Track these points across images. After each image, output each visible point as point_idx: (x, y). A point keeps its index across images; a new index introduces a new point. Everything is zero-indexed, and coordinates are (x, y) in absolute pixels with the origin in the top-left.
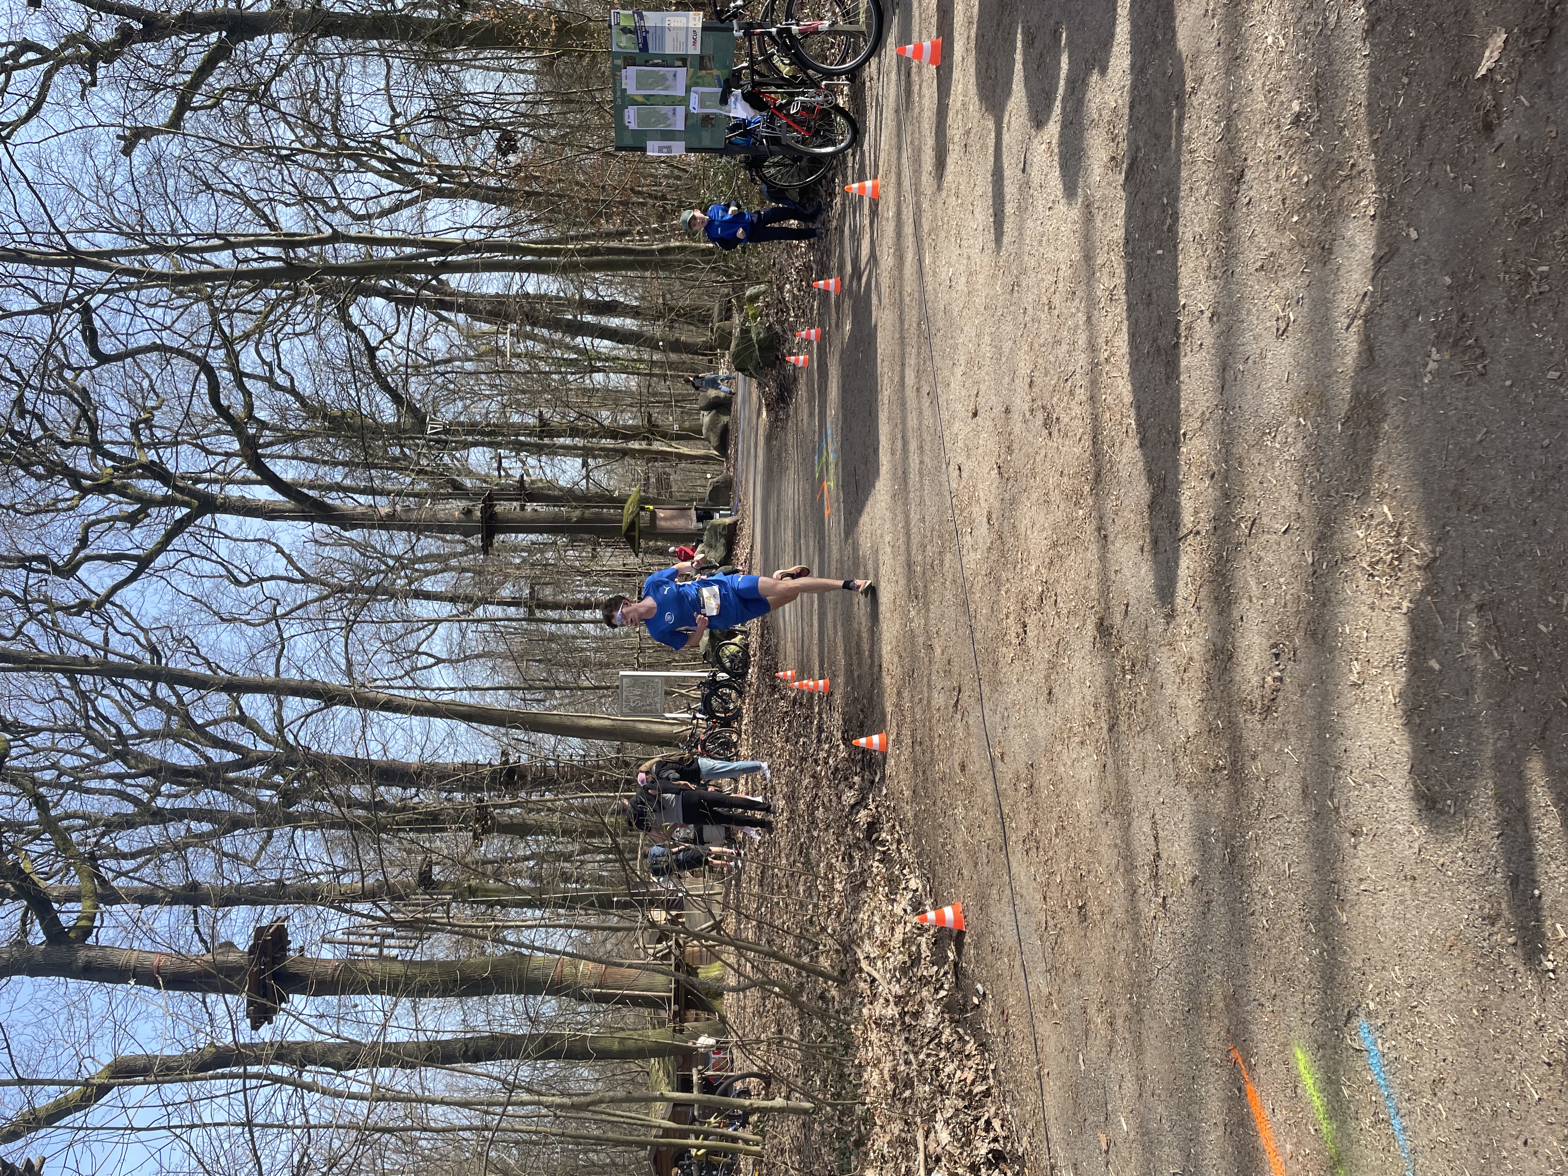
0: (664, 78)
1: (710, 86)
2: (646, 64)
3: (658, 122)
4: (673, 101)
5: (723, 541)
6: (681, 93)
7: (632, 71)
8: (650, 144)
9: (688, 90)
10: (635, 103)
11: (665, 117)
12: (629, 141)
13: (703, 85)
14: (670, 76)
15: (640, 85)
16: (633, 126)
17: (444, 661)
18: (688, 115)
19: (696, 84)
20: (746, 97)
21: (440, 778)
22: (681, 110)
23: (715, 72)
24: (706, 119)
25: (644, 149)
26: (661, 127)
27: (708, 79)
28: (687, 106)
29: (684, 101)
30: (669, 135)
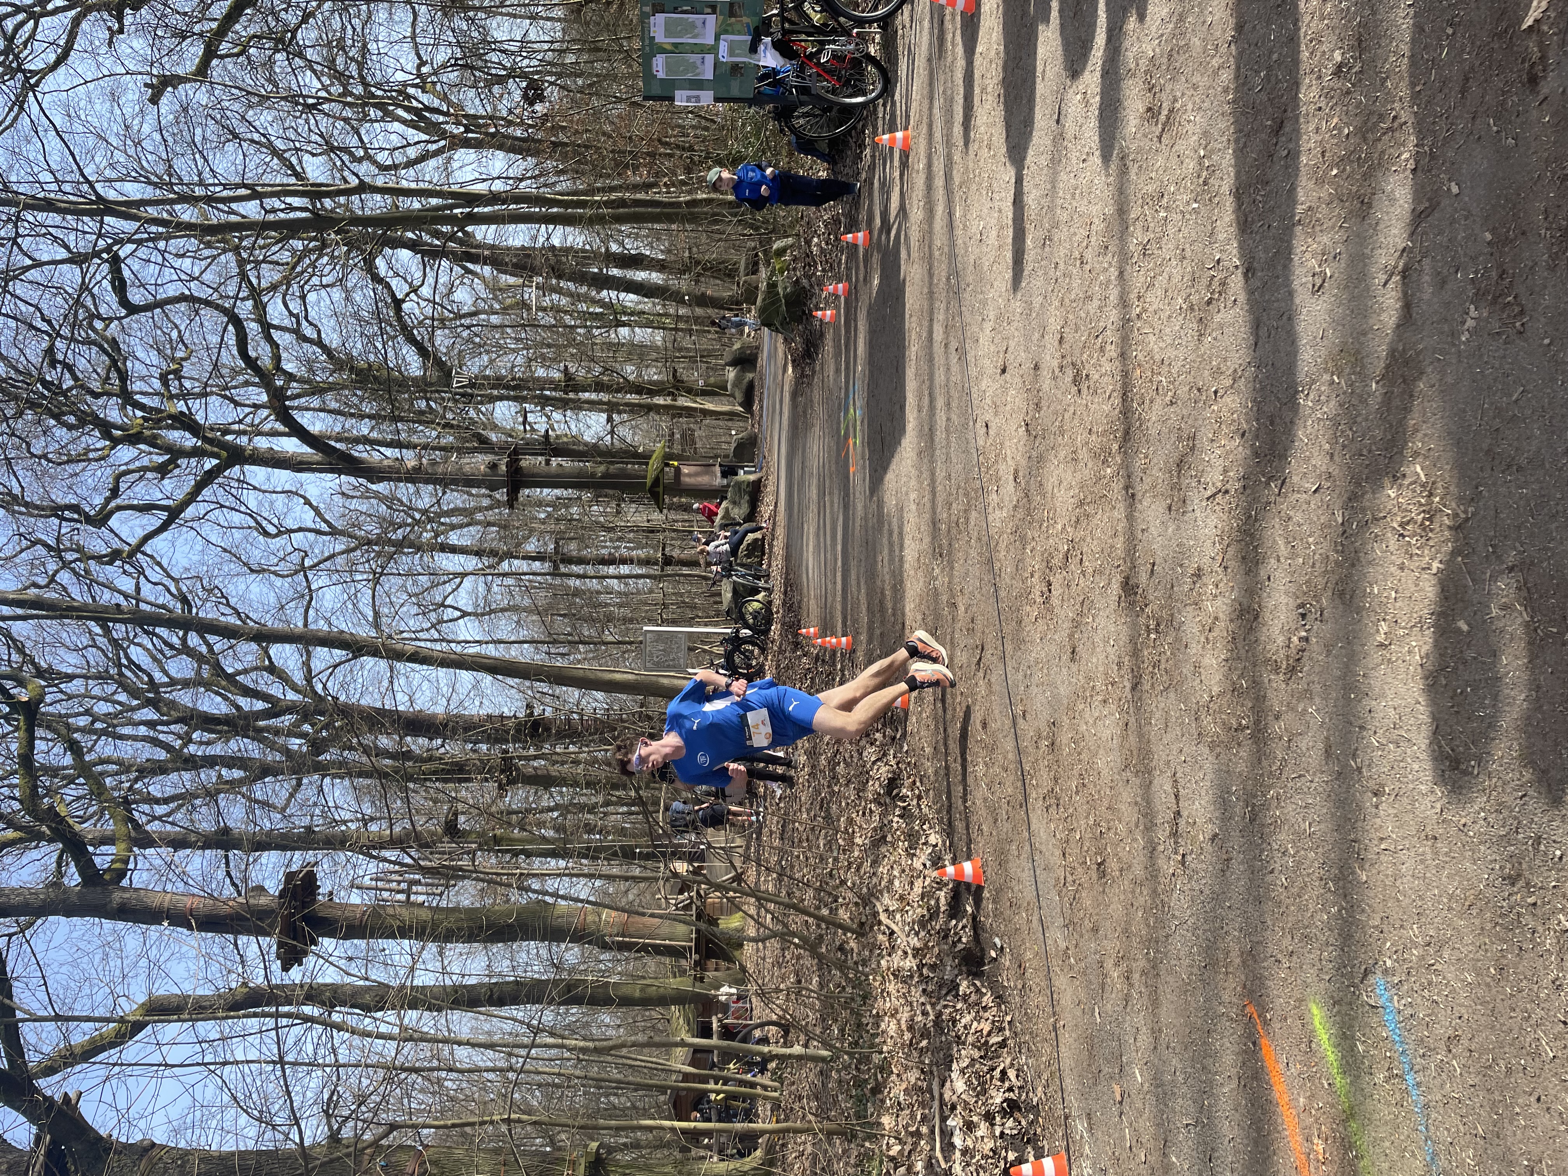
0: (693, 26)
1: (739, 33)
2: (675, 10)
3: (686, 71)
4: (703, 50)
5: (747, 497)
6: (710, 41)
7: (660, 18)
8: (678, 94)
9: (717, 38)
10: (663, 51)
11: (694, 66)
12: (656, 91)
13: (733, 33)
14: (699, 24)
15: (668, 33)
16: (661, 75)
17: (469, 614)
18: (717, 64)
19: (726, 32)
20: (776, 45)
21: (466, 730)
22: (710, 59)
23: (745, 19)
24: (735, 68)
25: (672, 99)
26: (689, 76)
27: (738, 27)
28: (717, 54)
29: (713, 49)
30: (698, 84)
